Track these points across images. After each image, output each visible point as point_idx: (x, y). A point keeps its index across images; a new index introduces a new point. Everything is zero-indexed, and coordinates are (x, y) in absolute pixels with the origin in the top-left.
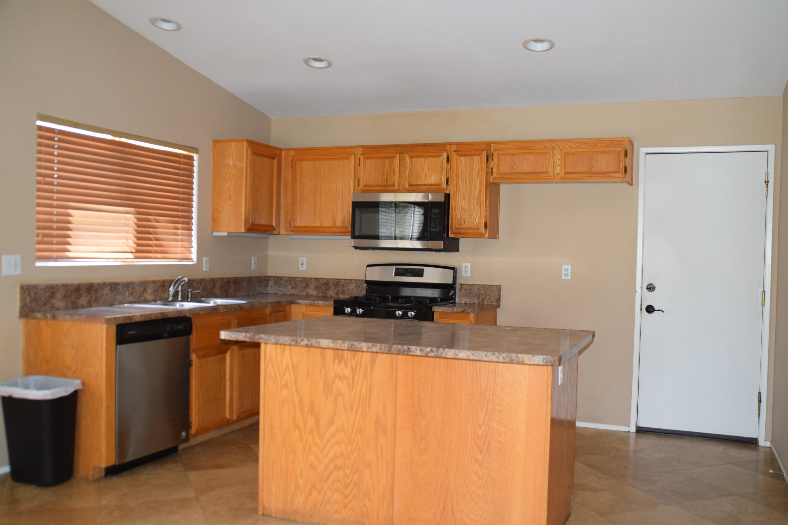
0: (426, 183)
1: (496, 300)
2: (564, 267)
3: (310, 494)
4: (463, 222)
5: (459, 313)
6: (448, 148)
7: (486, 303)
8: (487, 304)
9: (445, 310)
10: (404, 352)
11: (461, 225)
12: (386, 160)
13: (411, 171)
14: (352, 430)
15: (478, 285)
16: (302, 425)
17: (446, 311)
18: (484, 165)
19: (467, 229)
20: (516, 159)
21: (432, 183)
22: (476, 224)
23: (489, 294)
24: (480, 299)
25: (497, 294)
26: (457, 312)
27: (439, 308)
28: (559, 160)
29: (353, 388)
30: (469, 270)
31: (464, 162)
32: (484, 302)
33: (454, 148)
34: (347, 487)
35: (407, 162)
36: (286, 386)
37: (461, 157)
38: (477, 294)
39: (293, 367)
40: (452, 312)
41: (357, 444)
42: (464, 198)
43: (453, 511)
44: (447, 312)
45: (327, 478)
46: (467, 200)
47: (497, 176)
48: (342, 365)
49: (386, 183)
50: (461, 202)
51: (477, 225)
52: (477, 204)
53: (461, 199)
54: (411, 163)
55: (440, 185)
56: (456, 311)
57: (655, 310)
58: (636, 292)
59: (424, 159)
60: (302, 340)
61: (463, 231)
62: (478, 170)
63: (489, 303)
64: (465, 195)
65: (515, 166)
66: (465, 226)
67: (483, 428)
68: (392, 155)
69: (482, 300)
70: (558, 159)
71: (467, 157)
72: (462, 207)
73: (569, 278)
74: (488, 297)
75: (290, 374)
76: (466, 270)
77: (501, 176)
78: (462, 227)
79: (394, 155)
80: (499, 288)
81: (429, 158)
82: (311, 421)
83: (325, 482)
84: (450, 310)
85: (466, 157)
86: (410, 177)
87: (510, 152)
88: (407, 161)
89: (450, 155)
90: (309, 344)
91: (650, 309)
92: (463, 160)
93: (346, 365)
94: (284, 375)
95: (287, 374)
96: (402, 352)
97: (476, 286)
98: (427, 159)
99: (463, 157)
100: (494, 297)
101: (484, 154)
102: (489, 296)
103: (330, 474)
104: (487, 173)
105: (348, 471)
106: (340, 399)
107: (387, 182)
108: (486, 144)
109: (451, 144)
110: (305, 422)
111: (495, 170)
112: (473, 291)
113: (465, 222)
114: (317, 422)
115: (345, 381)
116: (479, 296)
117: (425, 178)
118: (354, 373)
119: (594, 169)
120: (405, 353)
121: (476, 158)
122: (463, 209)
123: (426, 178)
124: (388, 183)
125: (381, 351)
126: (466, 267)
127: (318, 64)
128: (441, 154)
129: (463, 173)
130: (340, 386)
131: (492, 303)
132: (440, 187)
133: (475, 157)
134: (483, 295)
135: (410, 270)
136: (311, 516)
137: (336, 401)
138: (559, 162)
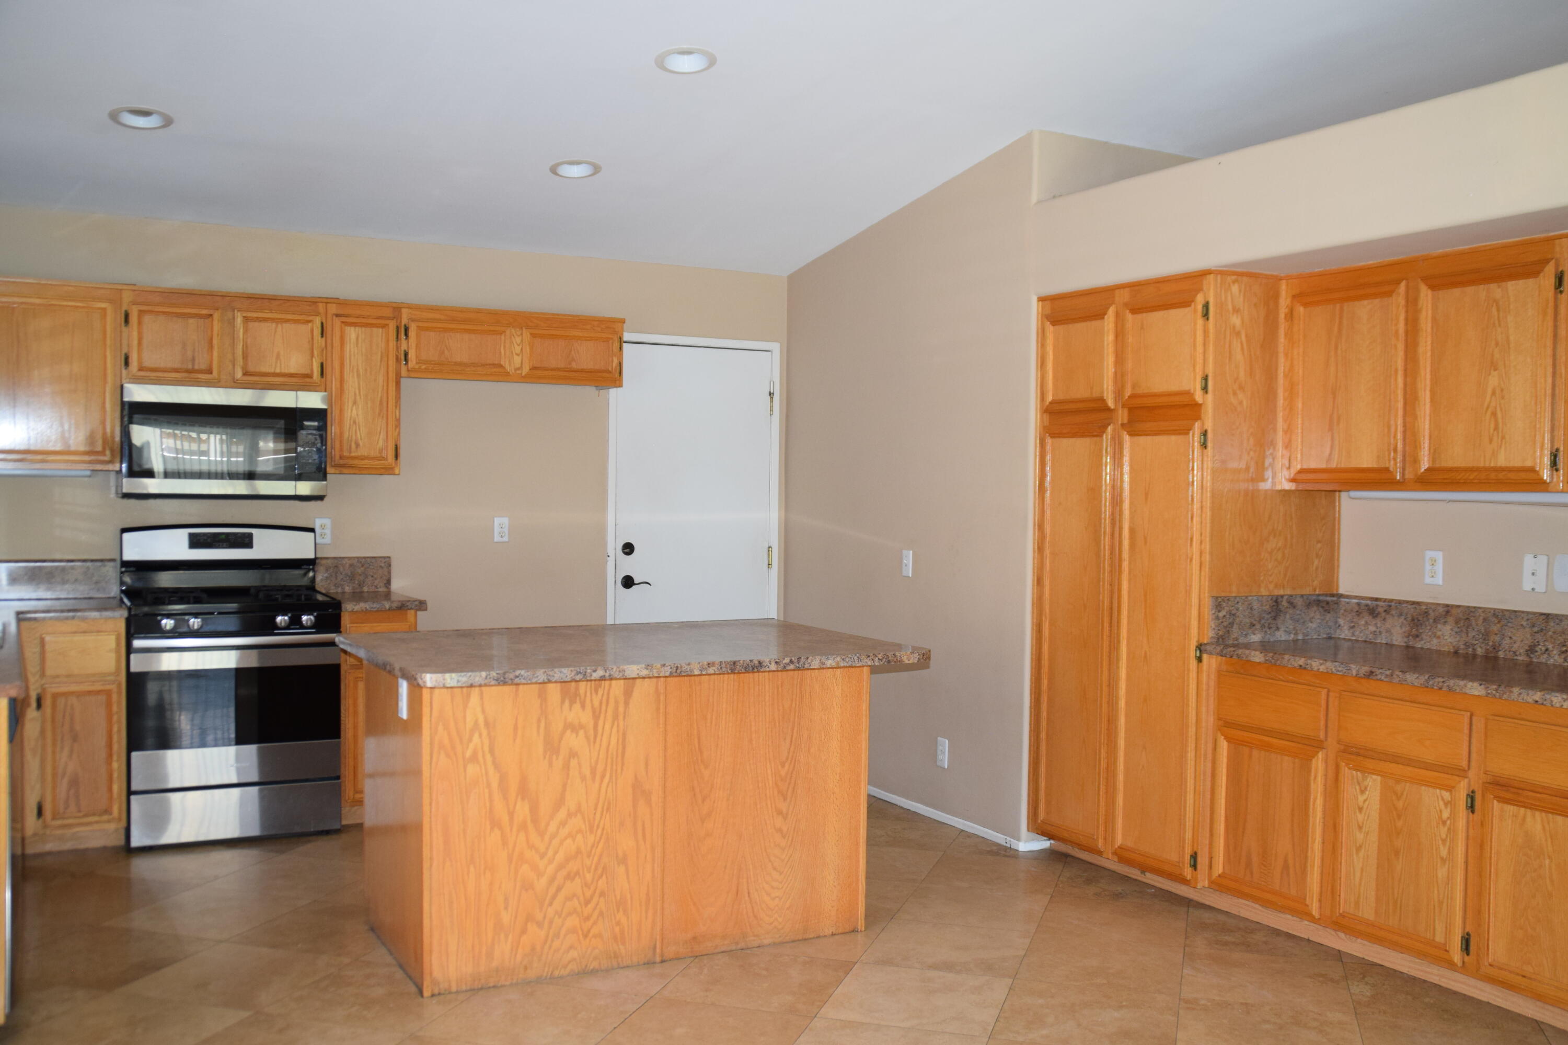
0: (278, 371)
1: (385, 584)
2: (497, 521)
3: (524, 931)
4: (353, 446)
5: (394, 610)
6: (321, 307)
7: (365, 589)
8: (368, 592)
9: (366, 608)
10: (753, 669)
11: (350, 452)
12: (191, 321)
13: (245, 347)
14: (596, 809)
15: (349, 558)
16: (505, 819)
17: (369, 609)
18: (392, 344)
19: (363, 458)
20: (448, 339)
21: (292, 371)
22: (379, 450)
23: (371, 574)
24: (354, 583)
25: (386, 573)
26: (389, 609)
27: (355, 606)
28: (518, 345)
29: (595, 742)
30: (328, 531)
31: (353, 336)
32: (362, 588)
33: (333, 309)
34: (587, 902)
35: (240, 329)
36: (474, 758)
37: (349, 328)
38: (349, 574)
39: (487, 724)
40: (380, 609)
41: (603, 829)
42: (355, 403)
43: (749, 893)
44: (371, 611)
45: (554, 897)
46: (360, 406)
47: (417, 367)
48: (577, 706)
49: (190, 367)
50: (350, 411)
51: (381, 451)
52: (379, 414)
53: (350, 405)
54: (246, 331)
55: (309, 376)
56: (387, 607)
57: (636, 582)
58: (609, 556)
59: (274, 325)
60: (595, 671)
61: (356, 462)
62: (382, 353)
63: (372, 589)
64: (358, 397)
65: (446, 352)
66: (359, 453)
67: (787, 765)
68: (204, 312)
69: (360, 585)
70: (516, 342)
71: (360, 329)
72: (351, 419)
73: (506, 539)
74: (370, 578)
75: (480, 735)
76: (323, 531)
77: (424, 367)
78: (353, 454)
79: (211, 312)
80: (386, 562)
81: (284, 325)
82: (522, 810)
83: (550, 904)
84: (375, 608)
85: (357, 328)
86: (245, 357)
87: (439, 325)
88: (238, 325)
89: (324, 322)
90: (607, 675)
91: (628, 582)
92: (352, 333)
93: (583, 706)
94: (470, 740)
95: (476, 738)
96: (751, 669)
97: (346, 560)
98: (280, 326)
99: (353, 328)
100: (381, 577)
101: (392, 325)
102: (372, 576)
103: (559, 889)
104: (398, 360)
105: (589, 876)
106: (574, 763)
107: (193, 365)
108: (394, 308)
109: (328, 301)
110: (511, 814)
111: (412, 355)
112: (341, 569)
113: (357, 445)
114: (534, 810)
115: (581, 733)
116: (352, 577)
117: (276, 362)
118: (596, 717)
119: (574, 365)
120: (756, 670)
121: (379, 332)
122: (355, 422)
123: (279, 362)
124: (196, 367)
125: (721, 671)
126: (323, 527)
127: (140, 122)
128: (311, 318)
129: (352, 358)
130: (574, 741)
131: (376, 590)
132: (308, 380)
133: (375, 330)
134: (360, 575)
135: (223, 536)
136: (526, 968)
137: (566, 767)
138: (518, 349)
